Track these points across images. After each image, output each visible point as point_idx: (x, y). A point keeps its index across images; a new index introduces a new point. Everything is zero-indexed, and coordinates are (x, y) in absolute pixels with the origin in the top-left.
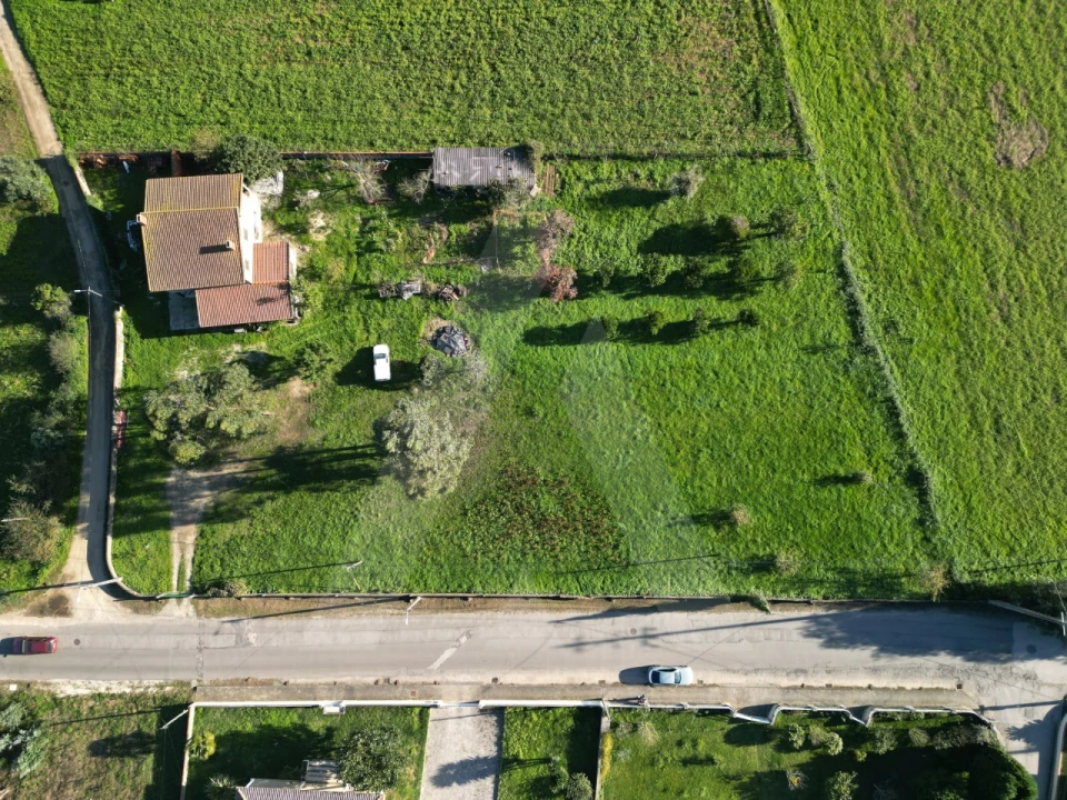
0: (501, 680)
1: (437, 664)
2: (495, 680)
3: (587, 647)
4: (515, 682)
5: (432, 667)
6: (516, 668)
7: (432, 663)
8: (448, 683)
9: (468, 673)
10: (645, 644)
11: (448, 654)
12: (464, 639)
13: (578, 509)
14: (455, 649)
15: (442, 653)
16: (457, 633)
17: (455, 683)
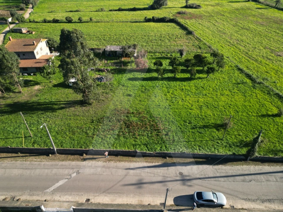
0: (92, 201)
1: (52, 189)
2: (88, 200)
3: (145, 185)
4: (101, 202)
5: (48, 190)
6: (104, 192)
7: (48, 188)
8: (54, 201)
9: (71, 195)
10: (184, 184)
11: (61, 183)
12: (74, 175)
13: (148, 121)
14: (67, 180)
15: (58, 182)
16: (71, 171)
17: (59, 201)
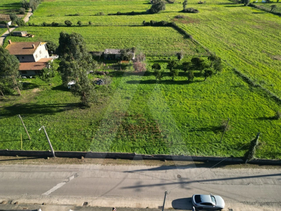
0: (90, 204)
1: (50, 192)
2: (86, 203)
4: (99, 205)
5: (45, 193)
6: (102, 195)
7: (46, 191)
8: (52, 204)
9: (69, 198)
10: (182, 187)
11: (59, 186)
12: (72, 178)
13: (146, 124)
14: (65, 183)
15: (55, 185)
16: (69, 174)
17: (57, 205)
